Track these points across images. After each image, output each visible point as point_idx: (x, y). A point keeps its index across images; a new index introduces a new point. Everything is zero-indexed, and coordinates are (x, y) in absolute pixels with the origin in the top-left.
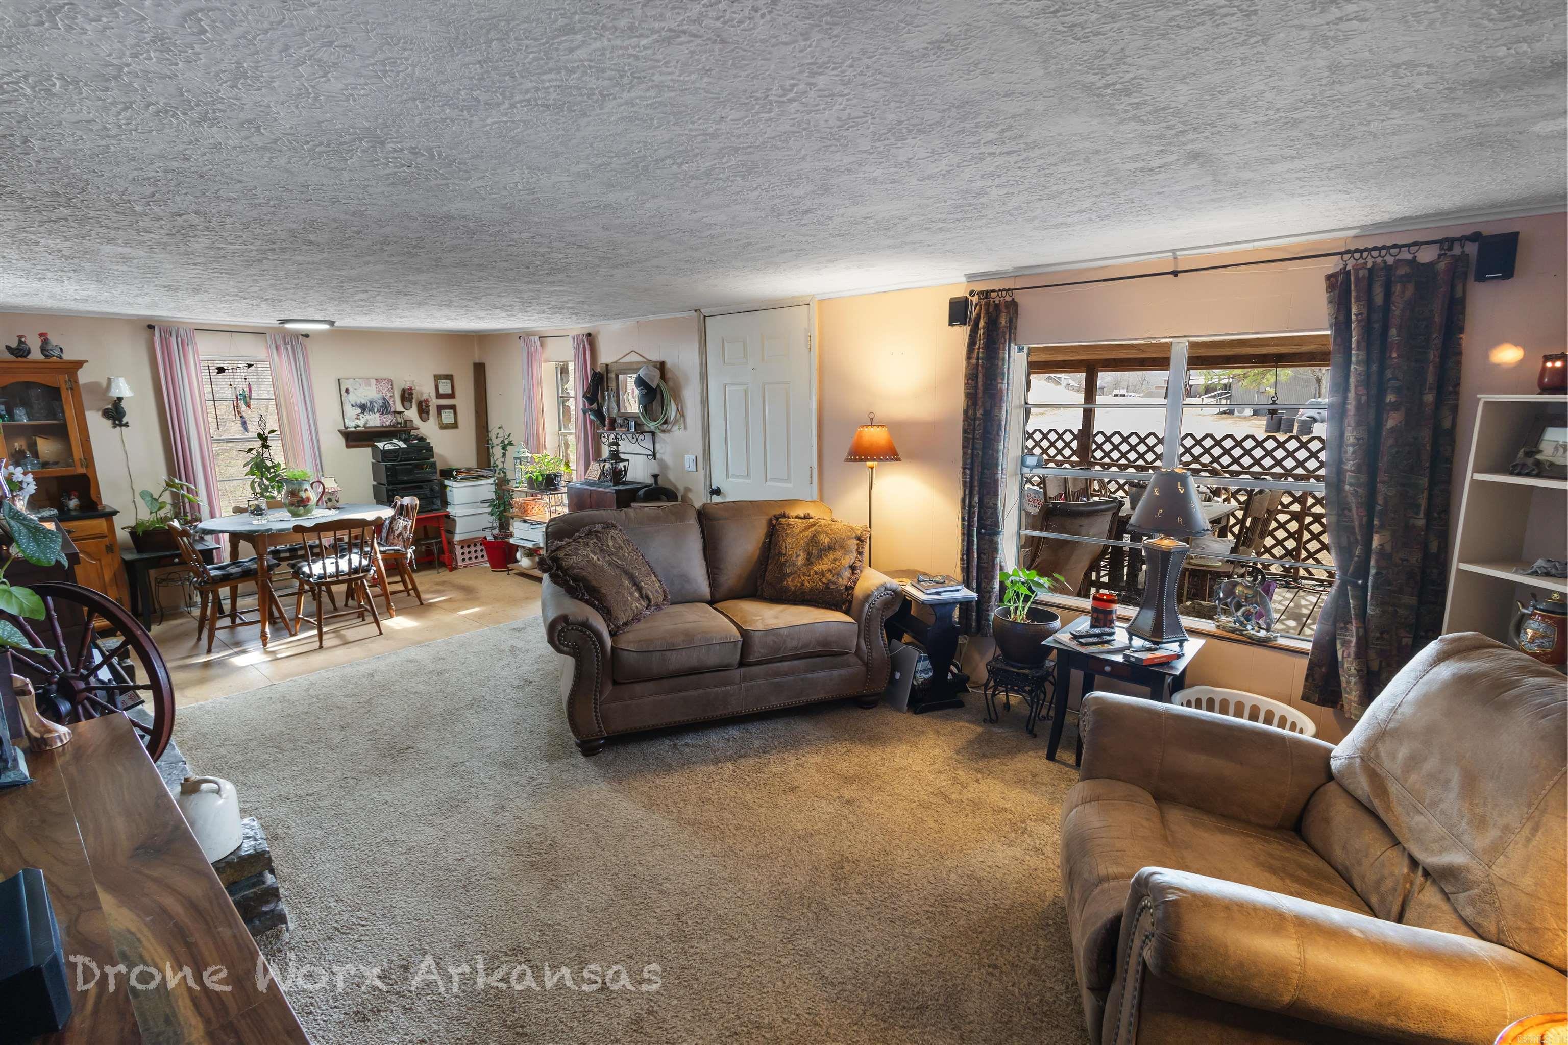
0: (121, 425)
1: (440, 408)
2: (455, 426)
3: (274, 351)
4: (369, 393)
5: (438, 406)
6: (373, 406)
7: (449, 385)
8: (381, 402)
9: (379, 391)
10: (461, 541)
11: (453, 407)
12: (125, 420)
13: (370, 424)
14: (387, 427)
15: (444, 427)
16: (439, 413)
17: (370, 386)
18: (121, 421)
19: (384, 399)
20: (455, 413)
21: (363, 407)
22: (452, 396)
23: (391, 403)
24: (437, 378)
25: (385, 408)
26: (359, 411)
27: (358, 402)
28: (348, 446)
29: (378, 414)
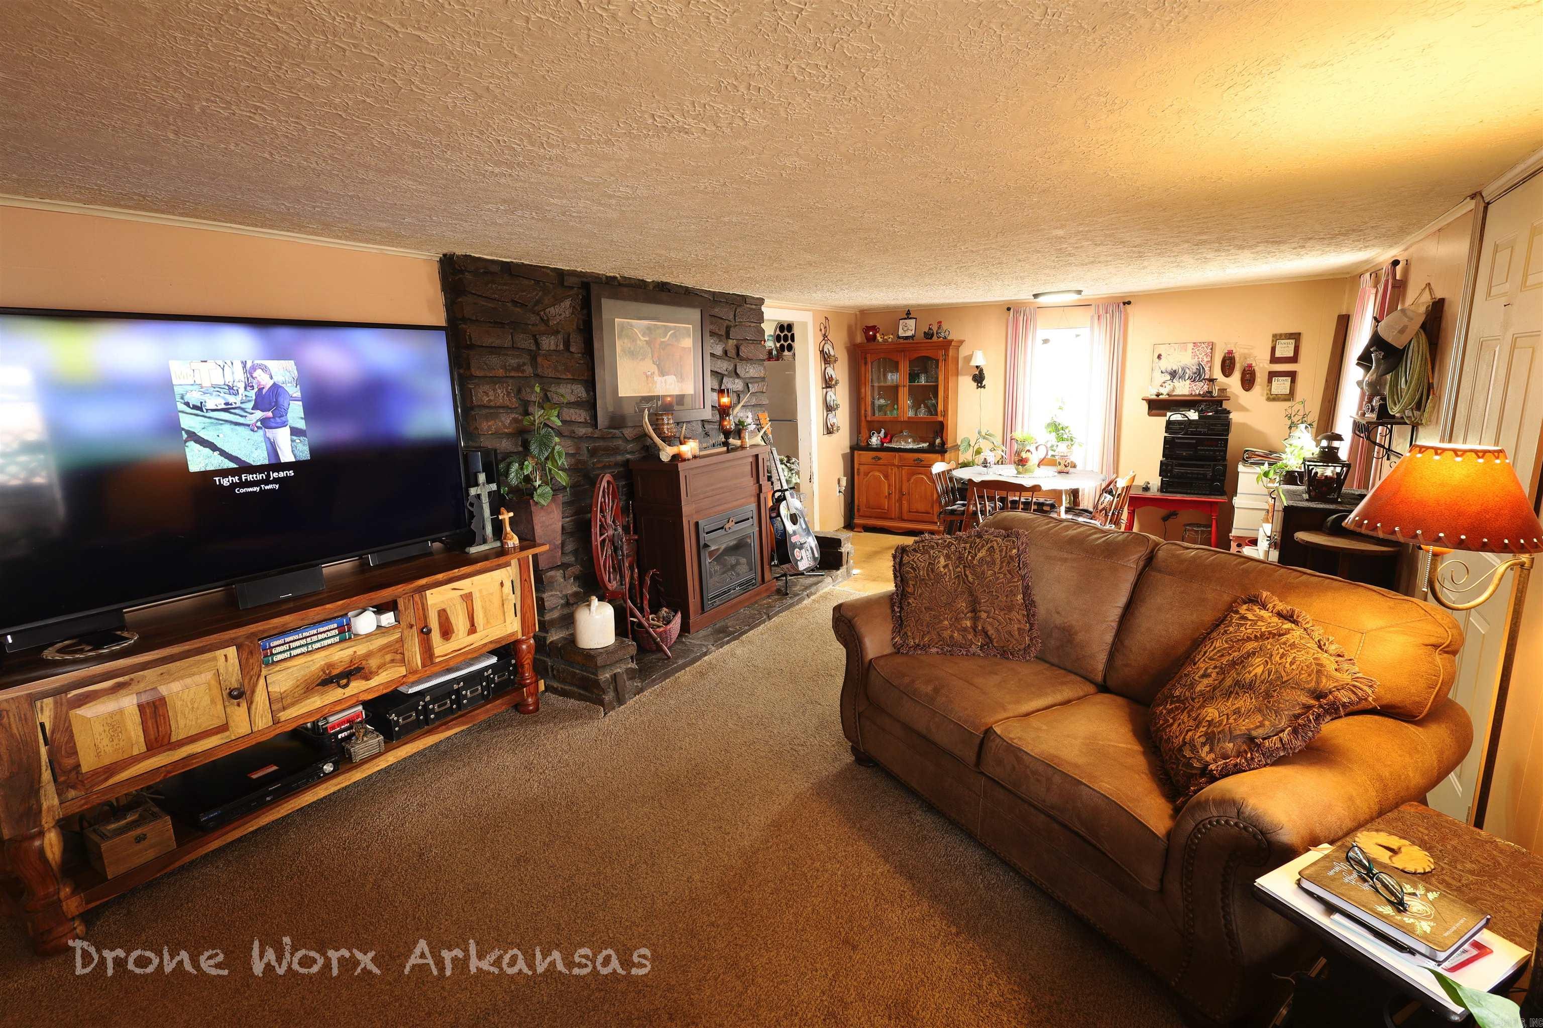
0: (981, 387)
1: (1272, 375)
2: (1290, 396)
3: (1096, 321)
4: (1186, 359)
5: (1270, 373)
6: (1184, 373)
7: (1292, 347)
8: (1194, 369)
9: (1194, 355)
10: (1238, 538)
11: (1292, 375)
12: (984, 383)
13: (1178, 392)
14: (1195, 395)
15: (1273, 398)
16: (1270, 381)
17: (1186, 350)
18: (981, 384)
19: (1199, 364)
20: (1293, 381)
21: (1173, 374)
22: (1294, 359)
23: (1207, 369)
24: (1276, 337)
25: (1198, 375)
26: (1168, 377)
27: (1169, 369)
28: (1150, 414)
29: (1188, 382)
